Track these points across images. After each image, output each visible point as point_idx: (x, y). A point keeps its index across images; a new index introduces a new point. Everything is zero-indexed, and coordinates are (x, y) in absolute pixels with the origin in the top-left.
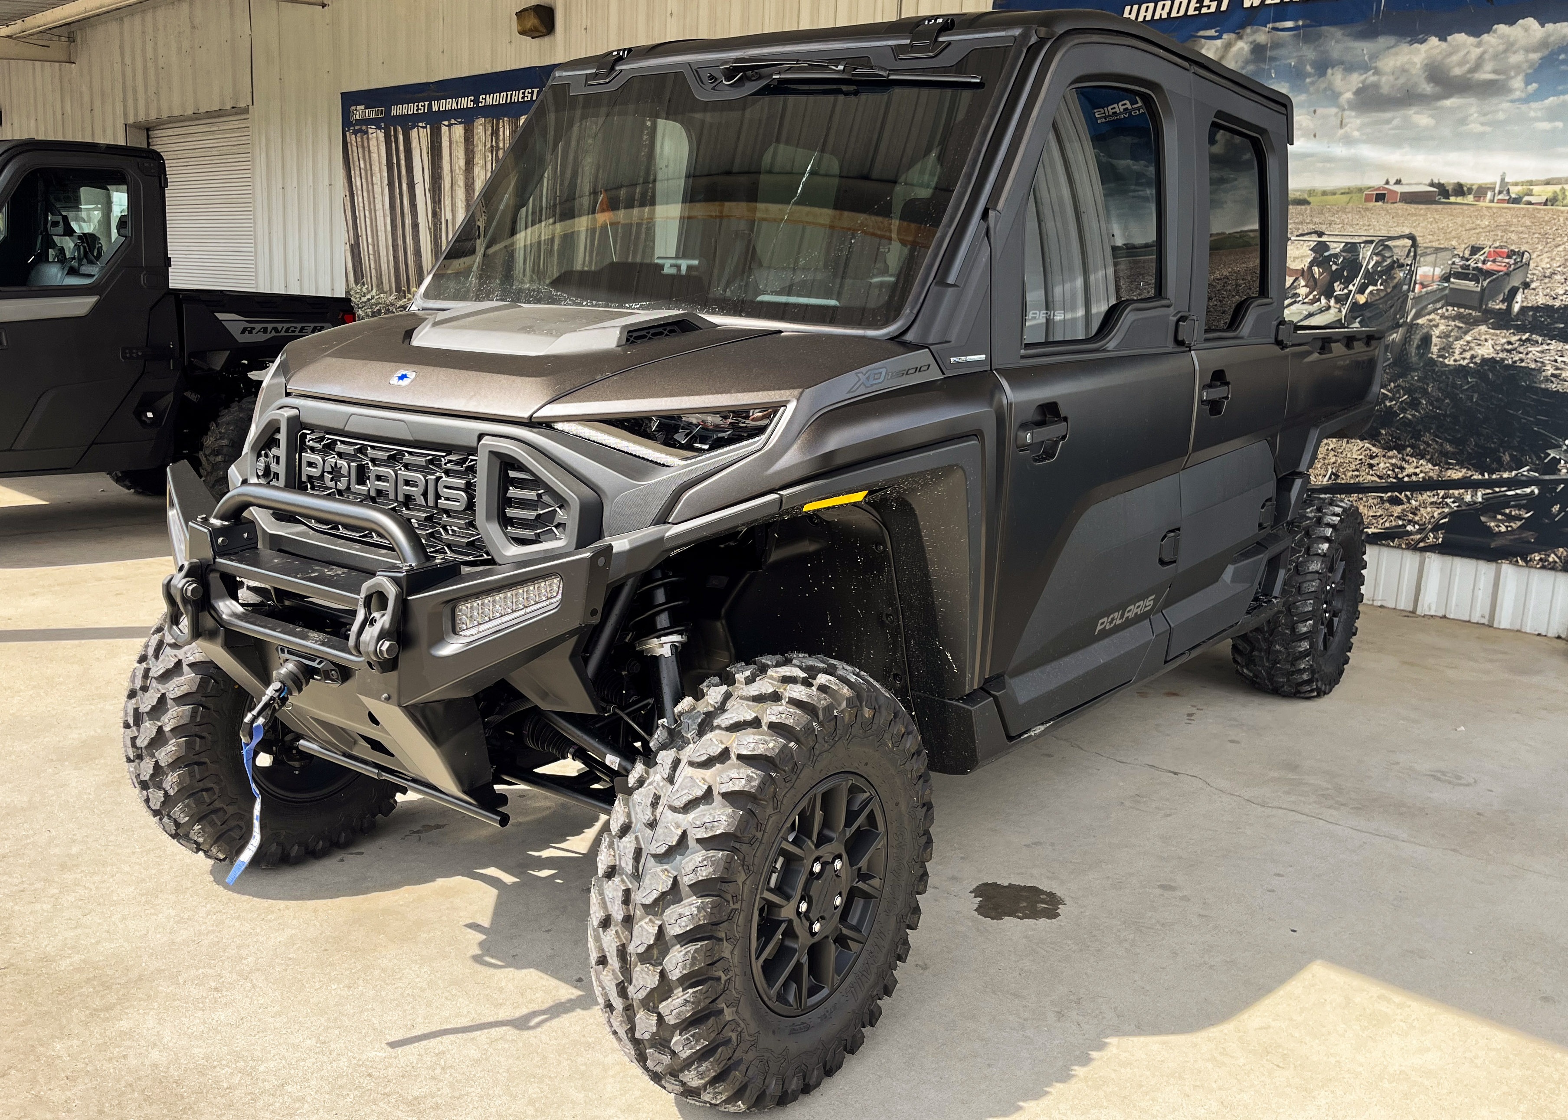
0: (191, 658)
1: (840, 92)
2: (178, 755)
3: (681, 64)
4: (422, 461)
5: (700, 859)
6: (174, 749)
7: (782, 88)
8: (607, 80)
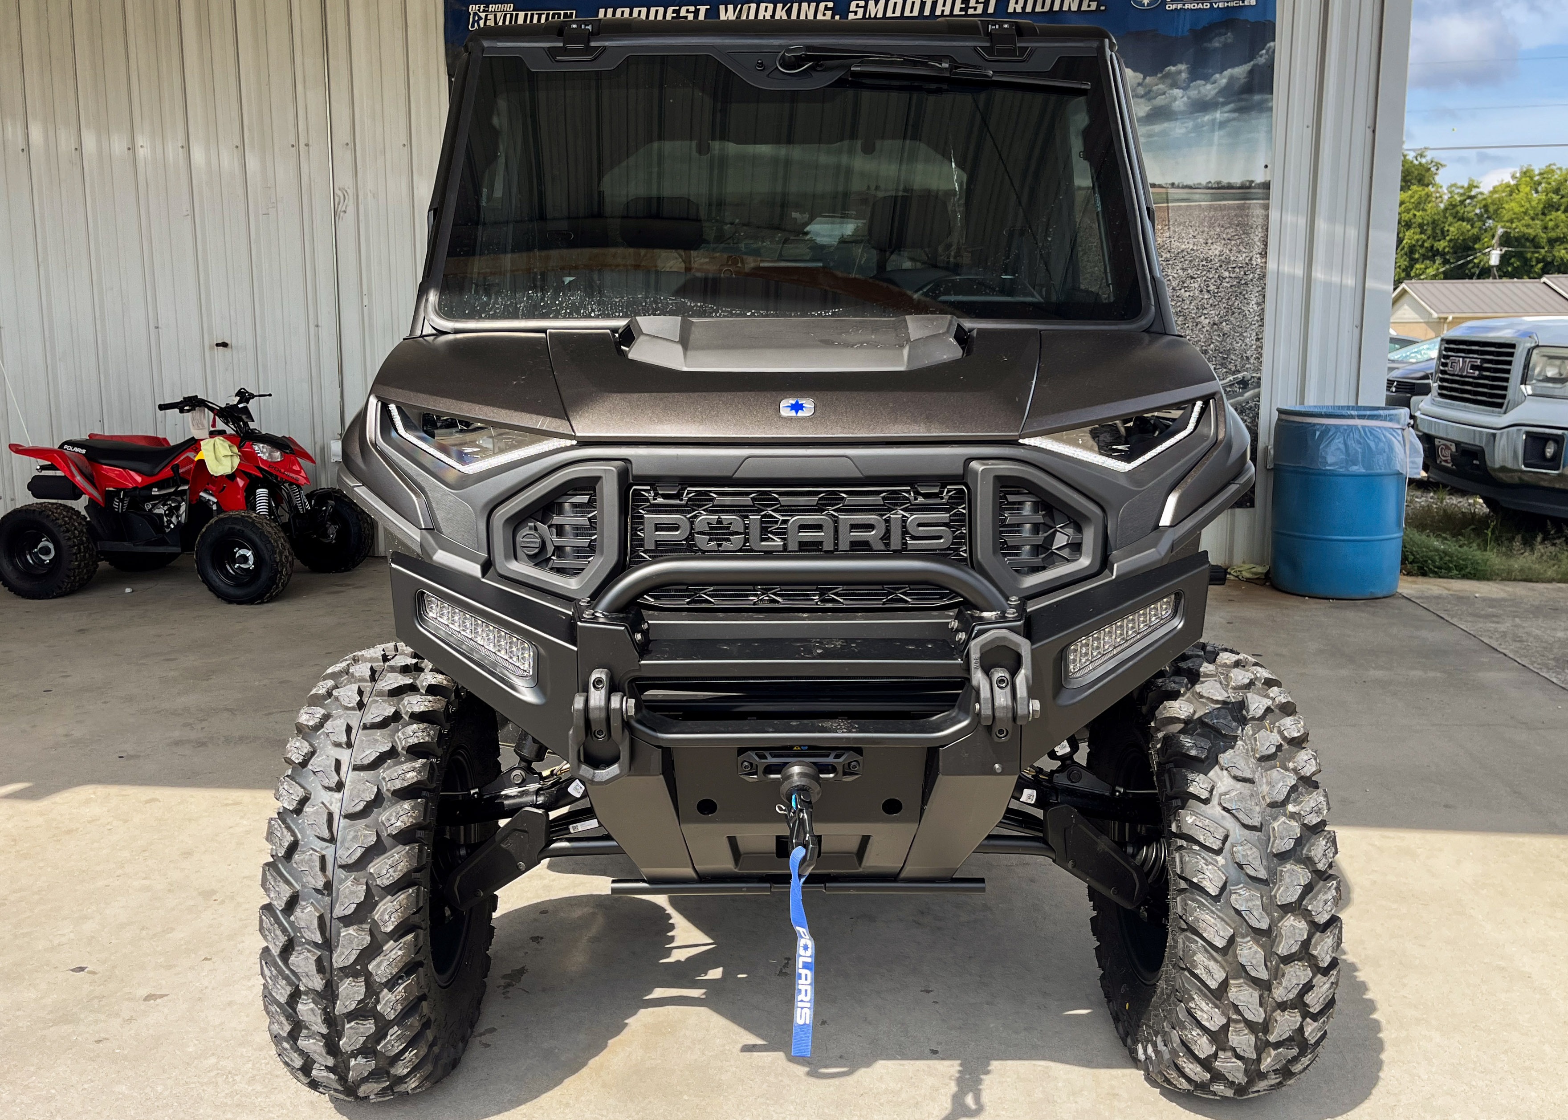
0: (399, 824)
1: (919, 89)
2: (406, 959)
3: (713, 47)
4: (878, 500)
5: (1324, 843)
6: (400, 953)
7: (856, 82)
8: (589, 58)
